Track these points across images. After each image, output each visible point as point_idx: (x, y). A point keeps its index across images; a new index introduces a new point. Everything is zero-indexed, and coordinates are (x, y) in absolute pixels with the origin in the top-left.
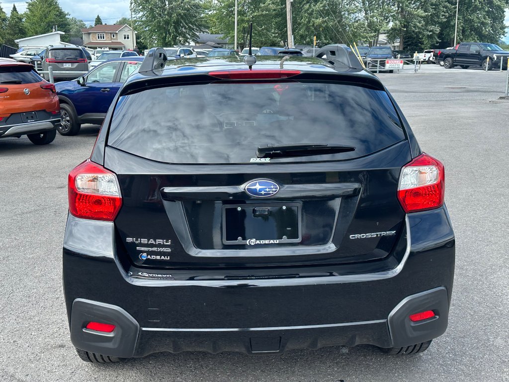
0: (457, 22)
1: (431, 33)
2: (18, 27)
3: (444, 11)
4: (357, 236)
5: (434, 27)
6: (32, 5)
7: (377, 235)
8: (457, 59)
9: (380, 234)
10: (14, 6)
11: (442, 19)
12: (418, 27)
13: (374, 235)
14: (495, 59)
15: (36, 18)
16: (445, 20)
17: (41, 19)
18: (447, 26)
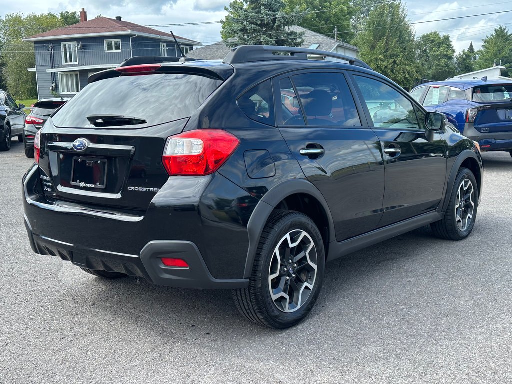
2: (465, 65)
4: (133, 188)
6: (488, 42)
7: (147, 190)
9: (149, 190)
10: (472, 44)
13: (144, 189)
15: (489, 55)
17: (495, 55)
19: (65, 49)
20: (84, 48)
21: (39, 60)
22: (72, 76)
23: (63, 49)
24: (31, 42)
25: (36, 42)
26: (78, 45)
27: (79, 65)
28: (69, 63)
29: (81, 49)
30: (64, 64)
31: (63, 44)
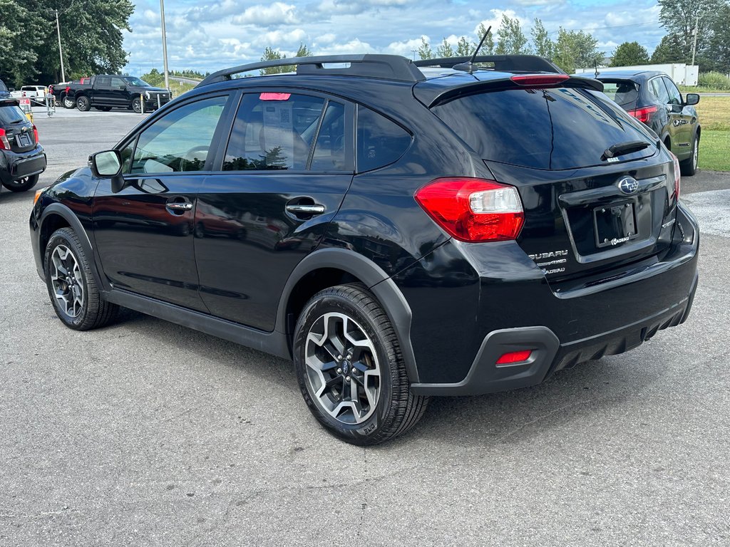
0: (60, 45)
1: (25, 61)
3: (37, 30)
5: (28, 52)
8: (95, 98)
11: (36, 41)
12: (4, 52)
14: (149, 98)
16: (42, 42)
18: (46, 52)
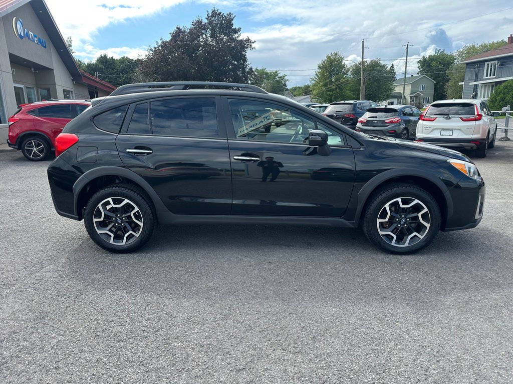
19: (488, 67)
20: (502, 64)
21: (467, 77)
22: (489, 86)
23: (486, 67)
24: (464, 64)
25: (467, 64)
26: (498, 63)
27: (495, 78)
28: (489, 77)
29: (499, 65)
30: (485, 77)
31: (486, 63)
